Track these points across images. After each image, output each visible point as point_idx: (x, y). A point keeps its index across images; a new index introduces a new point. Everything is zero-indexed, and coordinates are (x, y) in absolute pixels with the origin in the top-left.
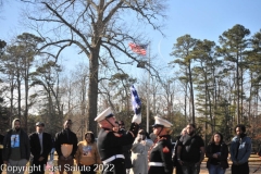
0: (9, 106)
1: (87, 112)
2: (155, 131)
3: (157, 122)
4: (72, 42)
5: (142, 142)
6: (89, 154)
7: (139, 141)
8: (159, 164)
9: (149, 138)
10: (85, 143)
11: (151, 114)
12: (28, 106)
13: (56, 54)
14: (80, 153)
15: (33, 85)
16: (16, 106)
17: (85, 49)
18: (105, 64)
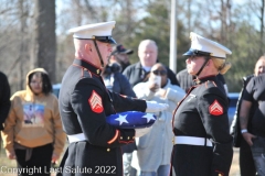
1: (32, 24)
2: (191, 66)
3: (195, 46)
5: (160, 92)
6: (38, 122)
7: (153, 89)
8: (197, 141)
9: (175, 82)
10: (27, 95)
11: (180, 28)
14: (17, 120)
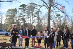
0: (27, 23)
4: (43, 5)
12: (32, 23)
13: (39, 9)
15: (34, 17)
16: (29, 23)
17: (47, 8)
18: (53, 12)
